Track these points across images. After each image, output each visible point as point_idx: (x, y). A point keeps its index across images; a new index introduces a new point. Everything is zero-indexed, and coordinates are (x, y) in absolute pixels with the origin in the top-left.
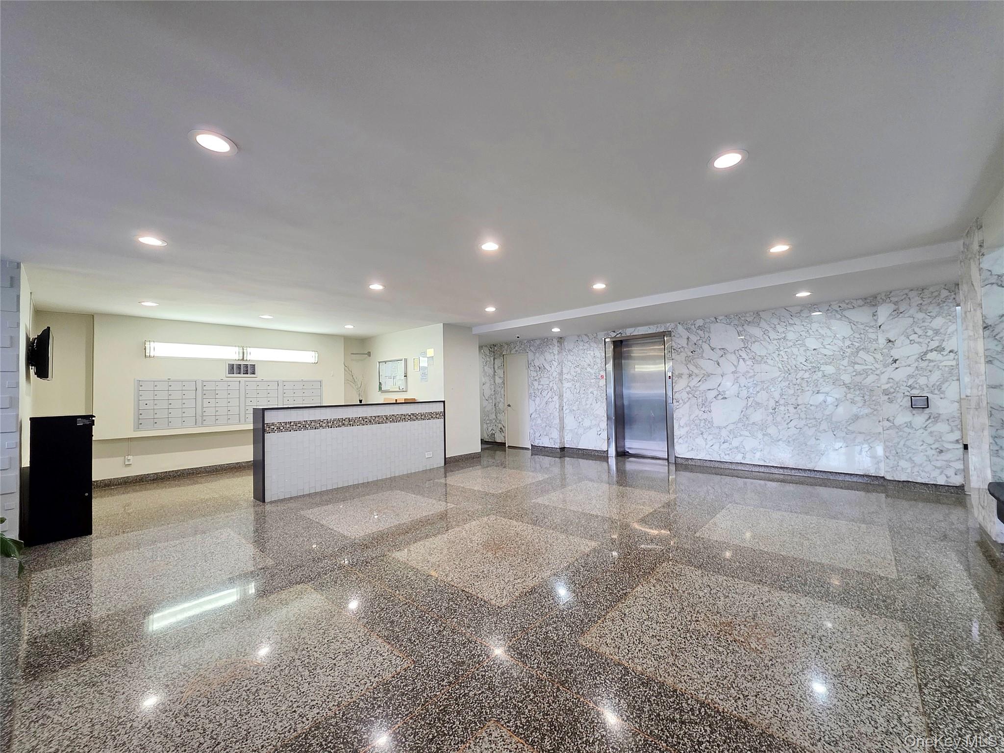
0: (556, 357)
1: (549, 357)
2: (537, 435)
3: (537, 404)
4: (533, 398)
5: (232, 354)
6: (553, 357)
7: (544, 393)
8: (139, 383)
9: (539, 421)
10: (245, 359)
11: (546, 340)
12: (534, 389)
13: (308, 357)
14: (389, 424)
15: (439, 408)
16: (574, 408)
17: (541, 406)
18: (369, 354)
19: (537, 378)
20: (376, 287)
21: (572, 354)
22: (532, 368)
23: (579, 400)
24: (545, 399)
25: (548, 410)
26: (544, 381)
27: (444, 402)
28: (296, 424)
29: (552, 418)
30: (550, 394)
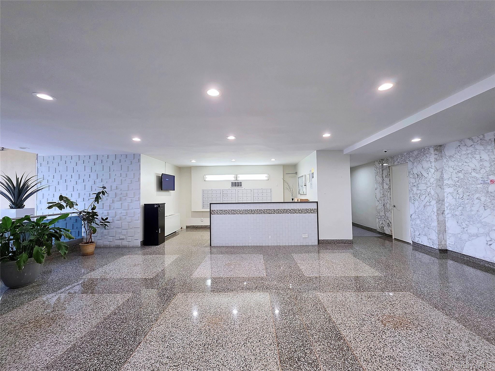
0: (433, 164)
1: (426, 165)
2: (417, 233)
3: (416, 207)
4: (413, 201)
5: (231, 178)
6: (430, 165)
7: (423, 197)
8: (203, 191)
9: (418, 222)
10: (237, 179)
11: (422, 150)
12: (413, 194)
13: (263, 177)
14: (276, 215)
15: (314, 206)
16: (457, 213)
17: (420, 209)
18: (296, 173)
19: (415, 184)
20: (231, 138)
21: (453, 159)
22: (411, 176)
23: (462, 205)
24: (424, 203)
25: (426, 213)
26: (422, 187)
27: (317, 202)
28: (225, 211)
29: (430, 220)
30: (427, 199)
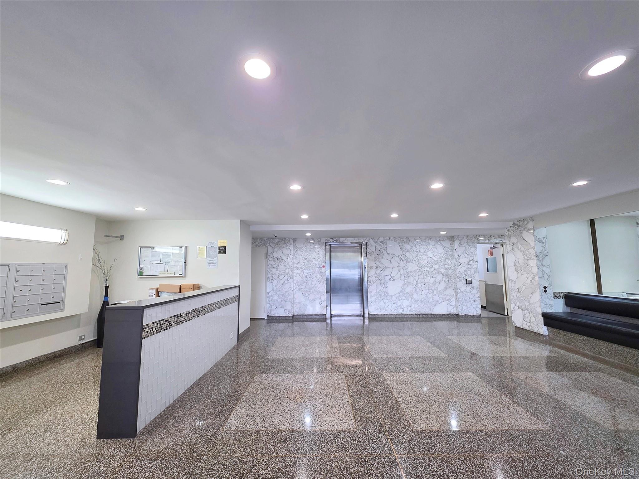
0: (292, 252)
1: (285, 251)
2: (274, 307)
3: (274, 286)
4: (271, 281)
6: (289, 252)
7: (281, 277)
9: (276, 297)
11: (284, 240)
12: (272, 274)
15: (235, 293)
16: (302, 287)
17: (278, 287)
18: (122, 238)
19: (275, 266)
21: (302, 250)
22: (271, 259)
23: (306, 282)
24: (282, 282)
25: (283, 289)
26: (282, 268)
27: (239, 287)
29: (287, 294)
30: (286, 278)
